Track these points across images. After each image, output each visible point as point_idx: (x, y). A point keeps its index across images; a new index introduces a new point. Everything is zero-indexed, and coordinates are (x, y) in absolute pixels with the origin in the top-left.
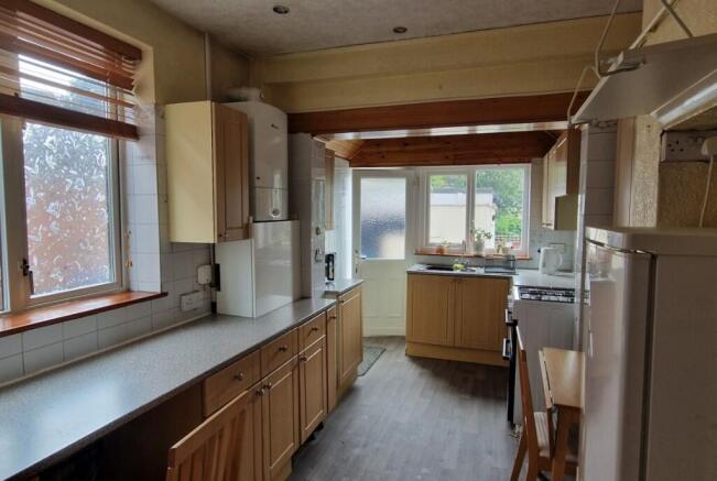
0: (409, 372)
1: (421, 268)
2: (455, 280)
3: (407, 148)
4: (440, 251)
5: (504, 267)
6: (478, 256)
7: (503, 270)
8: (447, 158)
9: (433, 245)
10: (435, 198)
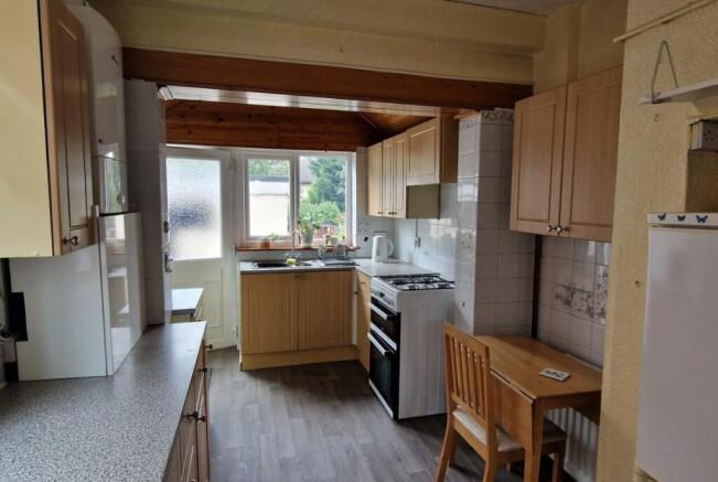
0: (259, 391)
1: (249, 267)
2: (297, 277)
3: (222, 124)
4: (266, 245)
5: (338, 259)
6: (309, 249)
7: (336, 262)
8: (270, 139)
9: (255, 238)
10: (255, 187)
